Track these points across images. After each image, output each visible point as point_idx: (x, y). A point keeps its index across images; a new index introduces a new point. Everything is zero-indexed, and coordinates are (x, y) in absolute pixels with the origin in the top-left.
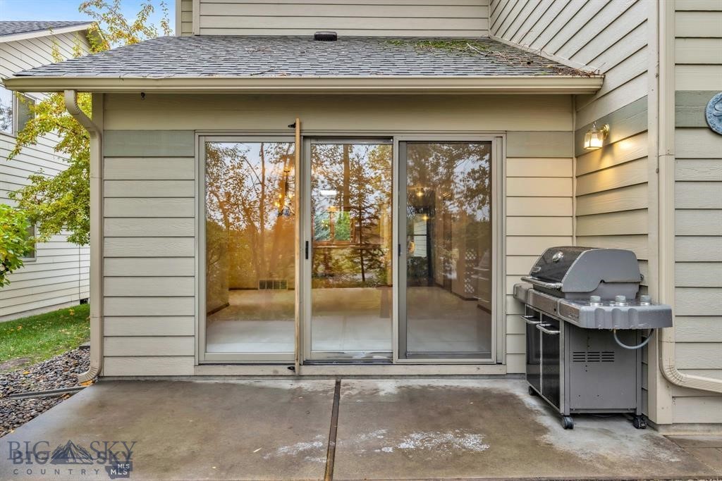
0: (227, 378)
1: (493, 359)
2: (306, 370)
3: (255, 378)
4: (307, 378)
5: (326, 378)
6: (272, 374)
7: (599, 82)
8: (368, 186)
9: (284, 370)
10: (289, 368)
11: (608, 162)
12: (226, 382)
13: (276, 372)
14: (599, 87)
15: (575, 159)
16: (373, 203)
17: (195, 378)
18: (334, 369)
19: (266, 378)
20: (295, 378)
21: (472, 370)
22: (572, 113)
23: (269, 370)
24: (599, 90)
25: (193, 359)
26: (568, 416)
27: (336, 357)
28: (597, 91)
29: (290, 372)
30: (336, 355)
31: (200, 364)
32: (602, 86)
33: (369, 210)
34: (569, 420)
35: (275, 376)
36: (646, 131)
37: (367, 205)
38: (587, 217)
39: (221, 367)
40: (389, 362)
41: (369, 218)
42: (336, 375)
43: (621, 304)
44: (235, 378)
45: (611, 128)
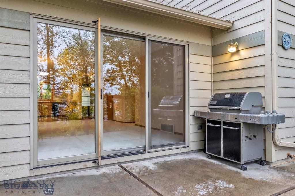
0: (52, 174)
1: (186, 145)
2: (102, 162)
3: (71, 171)
4: (103, 166)
5: (112, 165)
6: (83, 167)
7: (231, 25)
8: (57, 74)
9: (90, 164)
10: (93, 162)
11: (236, 58)
12: (53, 177)
13: (86, 165)
14: (230, 27)
15: (212, 57)
16: (59, 82)
17: (31, 178)
18: (118, 160)
19: (78, 170)
20: (96, 167)
21: (178, 151)
22: (211, 38)
23: (81, 165)
24: (230, 28)
25: (28, 166)
26: (244, 165)
27: (117, 153)
28: (228, 29)
29: (93, 165)
30: (117, 151)
31: (34, 168)
32: (232, 27)
33: (58, 85)
34: (245, 166)
35: (84, 168)
36: (264, 44)
37: (57, 83)
38: (222, 81)
39: (50, 168)
40: (144, 151)
41: (58, 89)
42: (118, 163)
43: (263, 114)
44: (58, 174)
45: (238, 44)
